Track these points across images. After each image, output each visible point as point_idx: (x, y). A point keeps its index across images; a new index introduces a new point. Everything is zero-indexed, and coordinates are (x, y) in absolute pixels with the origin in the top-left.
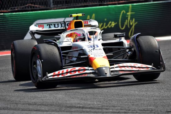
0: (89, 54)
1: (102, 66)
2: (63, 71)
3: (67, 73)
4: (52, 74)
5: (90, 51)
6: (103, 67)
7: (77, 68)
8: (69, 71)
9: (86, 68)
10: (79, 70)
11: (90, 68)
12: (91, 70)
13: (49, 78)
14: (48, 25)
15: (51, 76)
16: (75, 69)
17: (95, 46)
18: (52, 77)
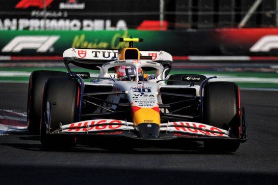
0: (132, 101)
1: (148, 122)
2: (86, 123)
3: (92, 126)
4: (69, 126)
5: (134, 96)
6: (147, 124)
7: (109, 121)
8: (95, 123)
9: (123, 122)
10: (111, 124)
11: (128, 123)
12: (130, 125)
13: (63, 131)
14: (94, 53)
15: (66, 128)
16: (105, 121)
17: (146, 90)
18: (67, 131)
